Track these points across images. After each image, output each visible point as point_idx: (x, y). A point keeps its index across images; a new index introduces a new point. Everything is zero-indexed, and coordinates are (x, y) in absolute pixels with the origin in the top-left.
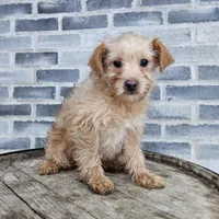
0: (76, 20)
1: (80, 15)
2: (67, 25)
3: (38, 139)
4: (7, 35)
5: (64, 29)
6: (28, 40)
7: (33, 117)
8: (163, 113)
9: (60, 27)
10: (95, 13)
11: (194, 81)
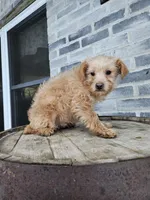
0: (89, 38)
1: (91, 34)
5: (83, 46)
10: (100, 29)
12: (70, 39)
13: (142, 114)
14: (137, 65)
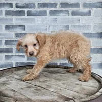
0: (33, 12)
1: (35, 10)
2: (29, 14)
3: (17, 63)
5: (28, 15)
6: (11, 20)
7: (14, 53)
9: (26, 14)
10: (41, 9)
12: (17, 7)
13: (60, 63)
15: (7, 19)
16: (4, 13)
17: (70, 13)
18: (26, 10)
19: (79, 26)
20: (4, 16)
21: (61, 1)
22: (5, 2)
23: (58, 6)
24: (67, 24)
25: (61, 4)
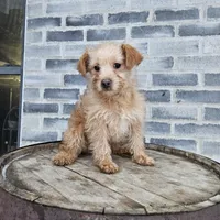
0: (99, 33)
1: (102, 27)
2: (91, 36)
4: (40, 44)
5: (88, 39)
6: (57, 49)
7: (60, 114)
8: (172, 113)
9: (85, 38)
10: (116, 26)
11: (201, 87)
12: (69, 24)
13: (152, 139)
14: (154, 83)
15: (49, 49)
16: (44, 36)
17: (176, 31)
18: (85, 29)
19: (197, 60)
20: (43, 42)
21: (156, 8)
22: (48, 16)
23: (150, 18)
24: (168, 56)
25: (157, 13)
